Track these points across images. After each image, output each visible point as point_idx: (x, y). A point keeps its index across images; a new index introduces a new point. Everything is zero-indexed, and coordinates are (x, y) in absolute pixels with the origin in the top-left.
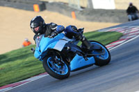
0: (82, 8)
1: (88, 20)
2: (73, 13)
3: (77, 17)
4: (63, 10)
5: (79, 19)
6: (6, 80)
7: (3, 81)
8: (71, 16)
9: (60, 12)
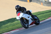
0: (45, 1)
1: (47, 6)
2: (42, 3)
3: (43, 5)
4: (38, 2)
5: (44, 5)
6: (17, 27)
7: (16, 27)
8: (41, 4)
9: (37, 3)
